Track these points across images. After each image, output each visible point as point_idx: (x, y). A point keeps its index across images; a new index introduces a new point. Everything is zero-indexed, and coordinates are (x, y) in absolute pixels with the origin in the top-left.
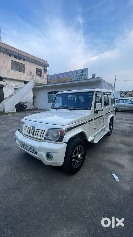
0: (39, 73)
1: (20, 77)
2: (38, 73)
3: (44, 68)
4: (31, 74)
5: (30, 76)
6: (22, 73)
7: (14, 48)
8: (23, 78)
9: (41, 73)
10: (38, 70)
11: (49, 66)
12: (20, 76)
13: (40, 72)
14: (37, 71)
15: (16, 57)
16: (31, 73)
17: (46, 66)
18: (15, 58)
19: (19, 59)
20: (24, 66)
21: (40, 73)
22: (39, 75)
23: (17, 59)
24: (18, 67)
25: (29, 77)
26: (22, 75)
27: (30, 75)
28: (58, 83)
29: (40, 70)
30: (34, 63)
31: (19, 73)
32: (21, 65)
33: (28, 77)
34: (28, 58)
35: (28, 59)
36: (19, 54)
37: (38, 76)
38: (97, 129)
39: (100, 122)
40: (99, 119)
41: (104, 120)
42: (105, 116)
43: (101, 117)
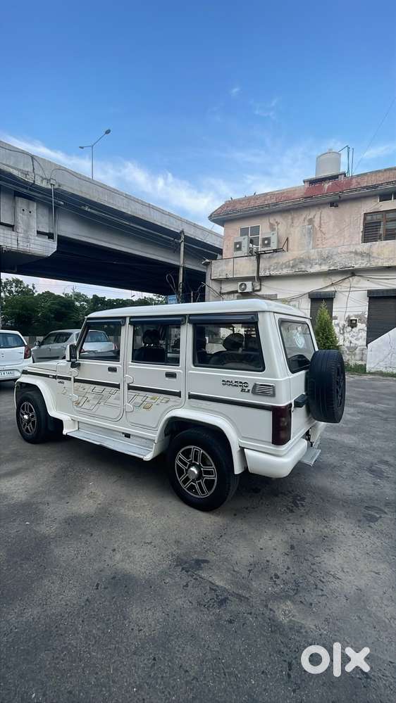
38: (90, 412)
39: (100, 398)
40: (99, 388)
41: (130, 406)
42: (133, 393)
43: (108, 389)
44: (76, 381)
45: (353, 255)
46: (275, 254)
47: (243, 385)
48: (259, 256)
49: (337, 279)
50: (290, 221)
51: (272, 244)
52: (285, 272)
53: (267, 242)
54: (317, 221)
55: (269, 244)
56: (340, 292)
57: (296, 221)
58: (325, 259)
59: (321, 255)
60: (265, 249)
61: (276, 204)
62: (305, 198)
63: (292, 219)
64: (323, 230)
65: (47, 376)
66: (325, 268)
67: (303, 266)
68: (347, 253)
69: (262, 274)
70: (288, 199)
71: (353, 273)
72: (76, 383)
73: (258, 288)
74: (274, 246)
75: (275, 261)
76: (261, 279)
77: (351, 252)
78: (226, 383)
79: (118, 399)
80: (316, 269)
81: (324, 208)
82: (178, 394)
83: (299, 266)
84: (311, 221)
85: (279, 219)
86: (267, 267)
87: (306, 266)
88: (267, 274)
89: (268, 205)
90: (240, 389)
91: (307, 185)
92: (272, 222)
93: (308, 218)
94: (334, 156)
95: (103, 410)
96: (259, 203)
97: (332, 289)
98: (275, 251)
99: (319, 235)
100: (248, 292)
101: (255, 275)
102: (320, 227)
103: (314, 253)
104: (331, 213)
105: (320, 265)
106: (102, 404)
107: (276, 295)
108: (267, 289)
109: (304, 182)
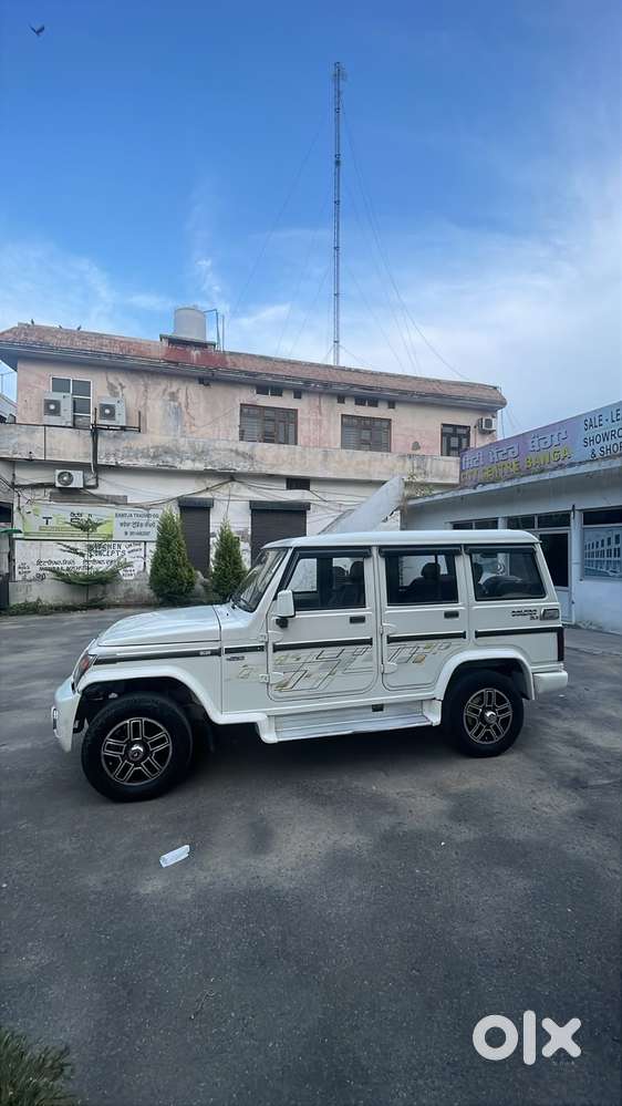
0: (454, 440)
1: (366, 468)
2: (449, 442)
3: (479, 417)
4: (418, 452)
5: (407, 459)
6: (378, 454)
7: (357, 371)
8: (380, 473)
9: (464, 441)
10: (450, 430)
11: (503, 403)
12: (370, 466)
13: (460, 437)
14: (443, 434)
15: (360, 401)
16: (416, 446)
17: (493, 408)
18: (356, 404)
19: (374, 403)
20: (389, 427)
21: (460, 441)
22: (454, 449)
23: (364, 405)
24: (366, 435)
25: (403, 467)
26: (376, 460)
27: (410, 456)
28: (484, 484)
29: (460, 431)
30: (432, 405)
31: (364, 456)
32: (377, 424)
33: (401, 464)
34: (404, 393)
35: (405, 397)
36: (370, 388)
37: (448, 455)
38: (312, 692)
39: (333, 667)
40: (329, 652)
41: (391, 665)
42: (395, 646)
43: (350, 649)
44: (277, 649)
45: (233, 454)
46: (124, 434)
47: (531, 613)
48: (96, 431)
49: (213, 482)
50: (143, 389)
51: (117, 417)
52: (142, 463)
53: (108, 411)
54: (182, 397)
55: (112, 416)
56: (219, 500)
57: (150, 390)
58: (200, 454)
59: (192, 446)
60: (107, 422)
61: (122, 357)
62: (168, 362)
63: (146, 386)
64: (192, 412)
65: (196, 654)
66: (200, 466)
67: (169, 459)
68: (225, 450)
69: (102, 461)
70: (141, 355)
71: (231, 477)
72: (278, 653)
73: (92, 483)
74: (120, 420)
75: (124, 444)
76: (100, 469)
77: (232, 450)
78: (516, 613)
79: (370, 659)
80: (188, 465)
81: (191, 382)
82: (463, 635)
83: (162, 458)
84: (173, 396)
85: (122, 379)
86: (109, 451)
87: (174, 459)
88: (112, 462)
89: (109, 355)
90: (529, 617)
91: (165, 343)
92: (112, 381)
93: (169, 390)
94: (199, 315)
95: (340, 682)
96: (89, 346)
97: (207, 495)
98: (123, 428)
99: (186, 418)
100: (76, 489)
101: (90, 460)
102: (187, 407)
103: (183, 443)
104: (201, 392)
105: (193, 460)
106: (339, 673)
107: (125, 497)
108: (109, 486)
109: (162, 337)
